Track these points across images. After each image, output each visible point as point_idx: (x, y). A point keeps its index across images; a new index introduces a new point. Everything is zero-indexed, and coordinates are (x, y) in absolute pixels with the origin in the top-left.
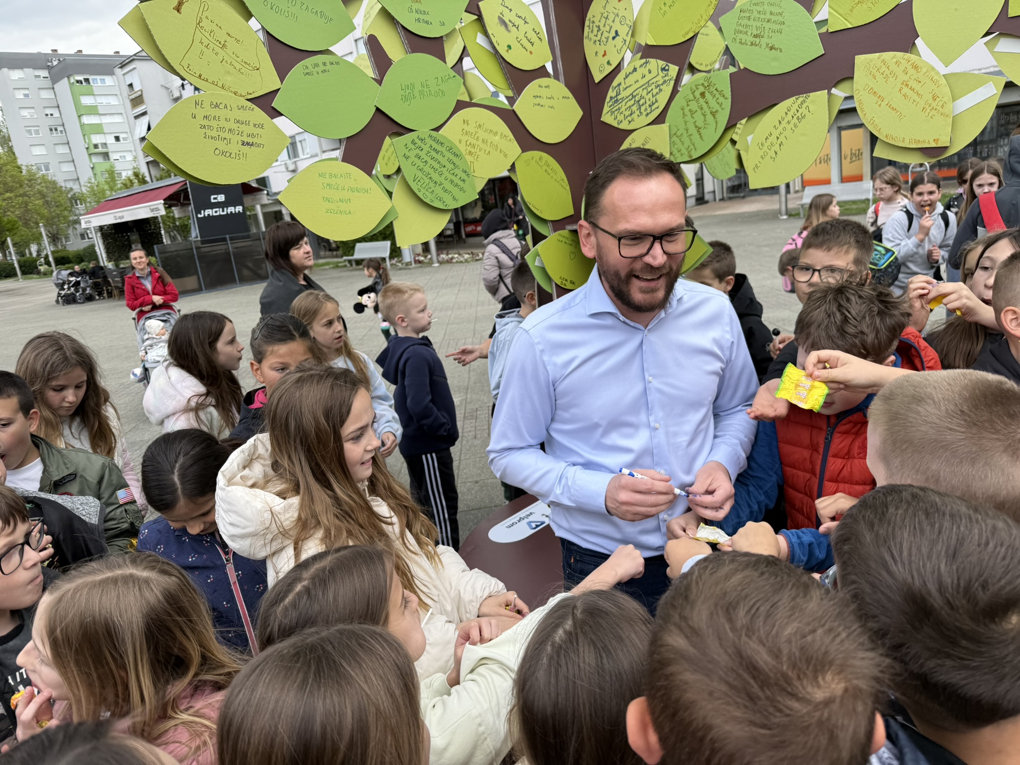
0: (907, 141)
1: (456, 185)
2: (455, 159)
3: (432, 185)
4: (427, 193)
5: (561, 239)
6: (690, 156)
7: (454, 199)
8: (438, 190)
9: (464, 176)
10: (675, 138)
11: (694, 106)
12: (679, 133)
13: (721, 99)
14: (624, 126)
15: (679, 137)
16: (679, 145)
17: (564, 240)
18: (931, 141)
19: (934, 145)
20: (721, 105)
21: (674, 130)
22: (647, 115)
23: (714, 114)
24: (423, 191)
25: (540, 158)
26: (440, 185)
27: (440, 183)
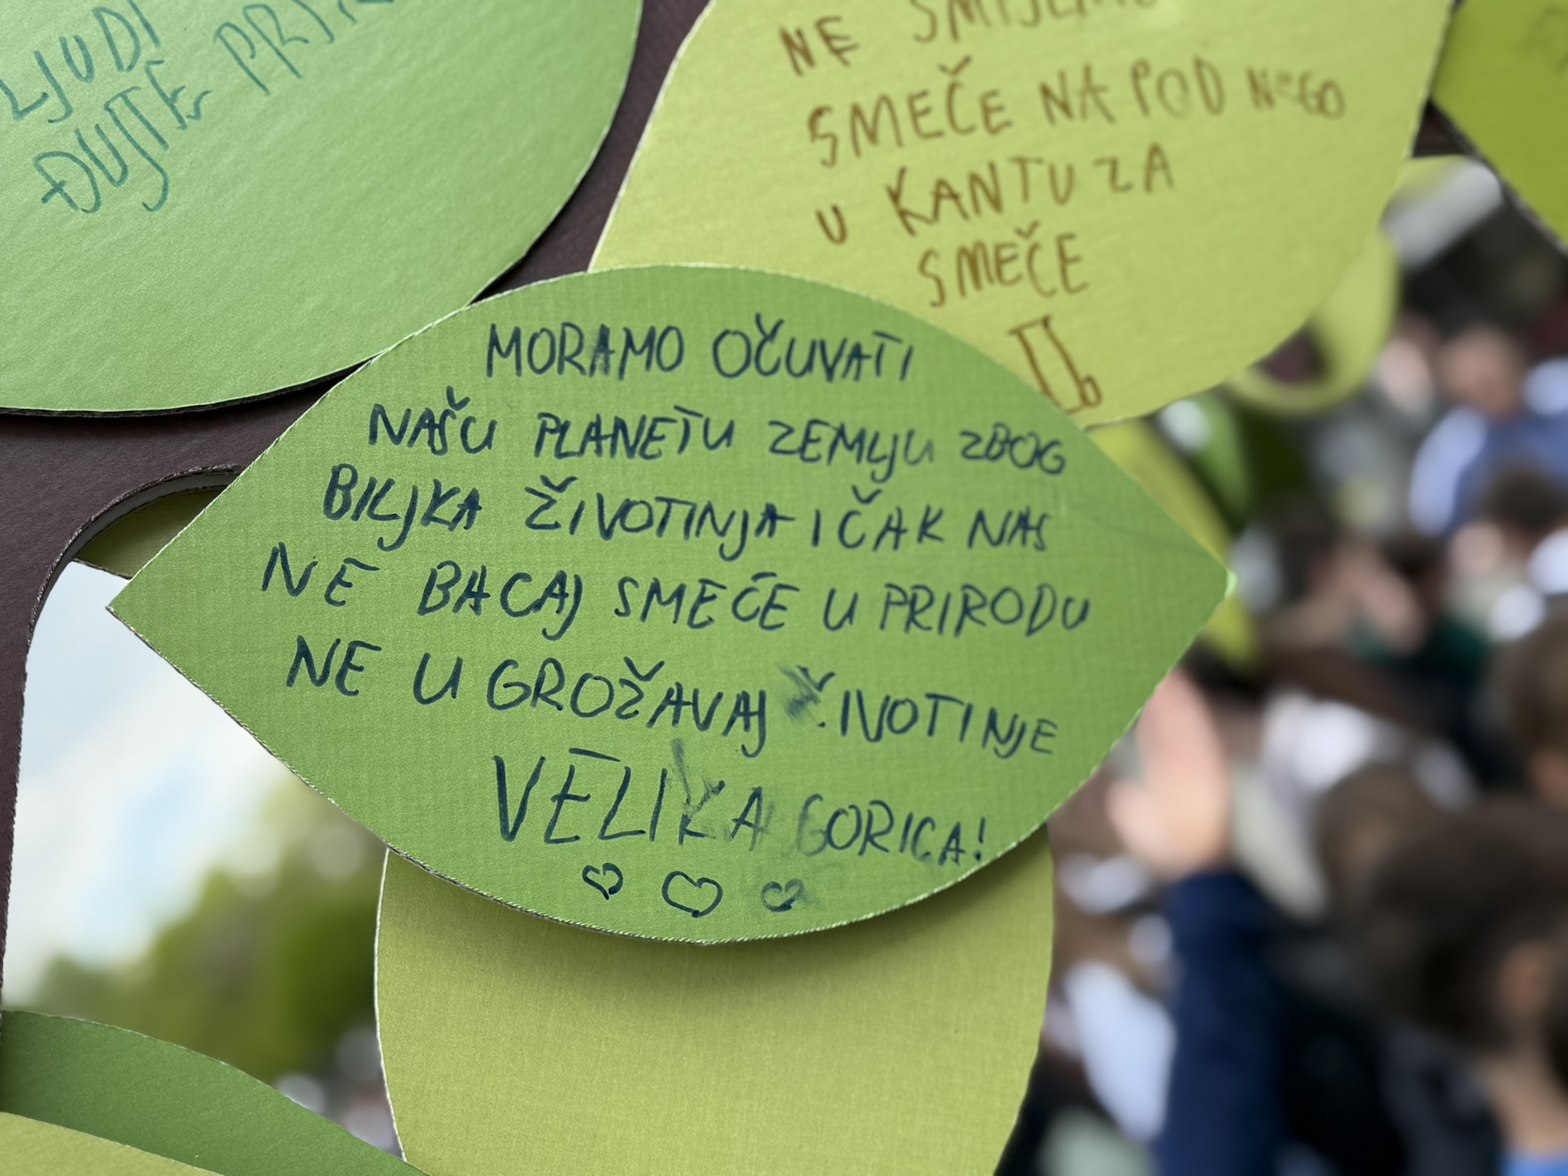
1: (971, 608)
2: (846, 401)
3: (715, 751)
7: (1005, 737)
8: (802, 758)
9: (1007, 489)
24: (652, 859)
26: (796, 707)
27: (793, 691)
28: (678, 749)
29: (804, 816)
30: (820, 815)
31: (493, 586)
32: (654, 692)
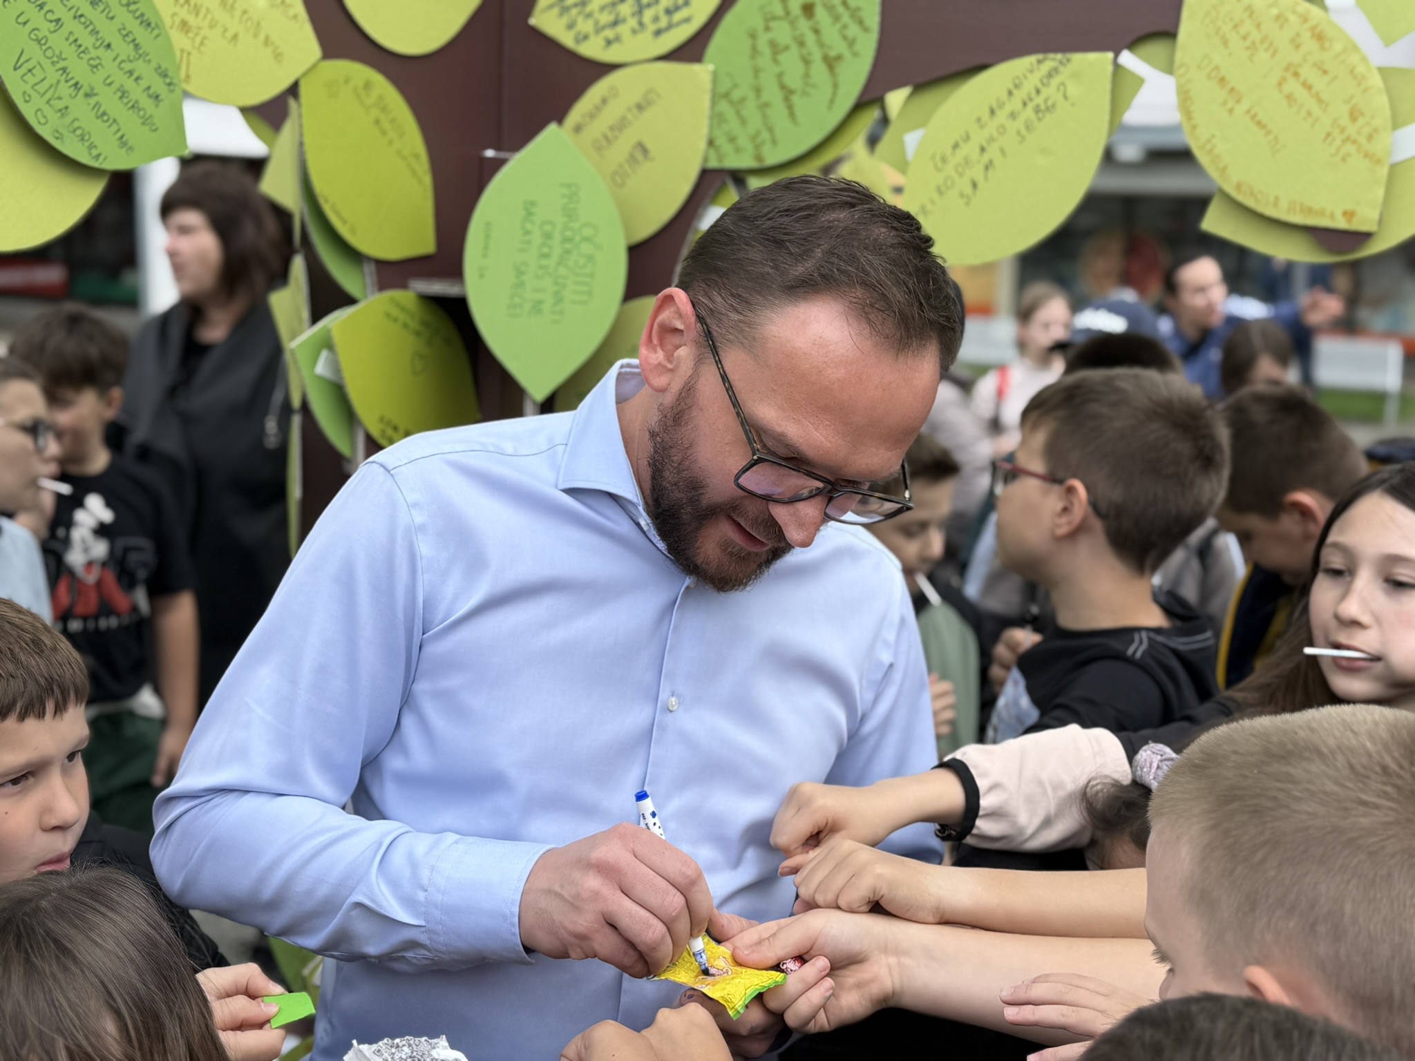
0: (1284, 204)
1: (134, 107)
2: (140, 33)
3: (65, 90)
4: (47, 110)
5: (395, 312)
6: (759, 158)
7: (123, 142)
8: (81, 108)
9: (159, 86)
10: (724, 106)
11: (782, 32)
12: (736, 95)
13: (853, 30)
14: (592, 49)
15: (738, 105)
16: (733, 124)
17: (402, 317)
18: (1338, 214)
19: (1341, 224)
20: (851, 43)
21: (725, 85)
22: (658, 33)
23: (831, 63)
24: (38, 102)
25: (368, 86)
26: (87, 95)
27: (88, 91)
28: (58, 82)
29: (73, 122)
30: (76, 124)
31: (46, 8)
32: (62, 64)
